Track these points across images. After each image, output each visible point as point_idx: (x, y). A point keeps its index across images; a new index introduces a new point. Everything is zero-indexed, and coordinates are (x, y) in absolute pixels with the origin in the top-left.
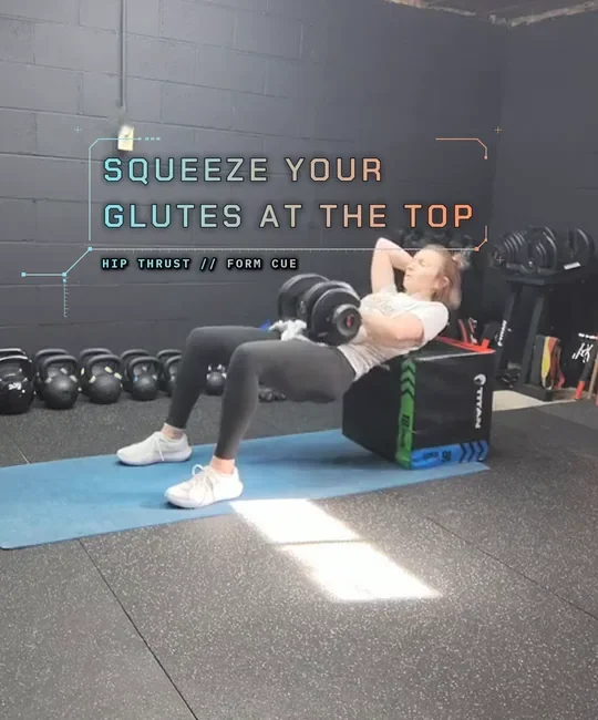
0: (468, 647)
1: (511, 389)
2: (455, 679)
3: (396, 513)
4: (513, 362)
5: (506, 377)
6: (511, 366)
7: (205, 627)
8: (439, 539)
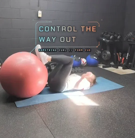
0: (120, 128)
1: (129, 69)
2: (117, 135)
3: (103, 98)
4: (130, 62)
5: (129, 66)
6: (129, 64)
7: (60, 123)
8: (113, 103)
